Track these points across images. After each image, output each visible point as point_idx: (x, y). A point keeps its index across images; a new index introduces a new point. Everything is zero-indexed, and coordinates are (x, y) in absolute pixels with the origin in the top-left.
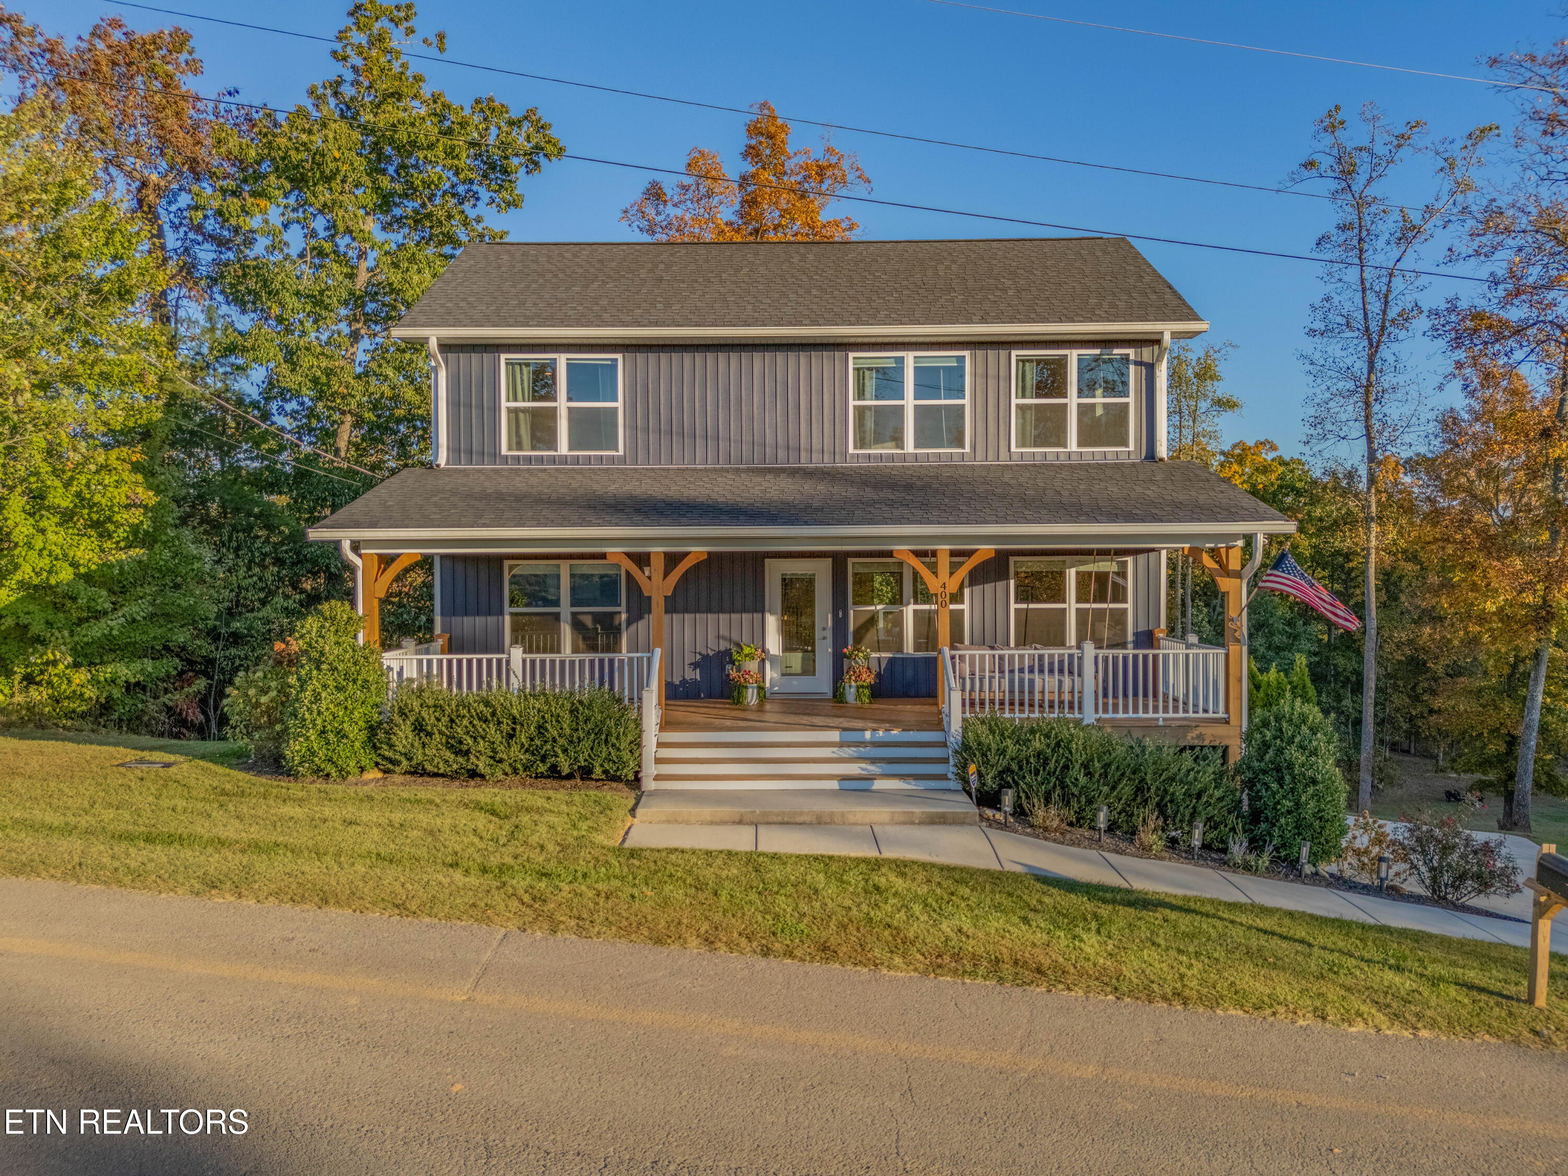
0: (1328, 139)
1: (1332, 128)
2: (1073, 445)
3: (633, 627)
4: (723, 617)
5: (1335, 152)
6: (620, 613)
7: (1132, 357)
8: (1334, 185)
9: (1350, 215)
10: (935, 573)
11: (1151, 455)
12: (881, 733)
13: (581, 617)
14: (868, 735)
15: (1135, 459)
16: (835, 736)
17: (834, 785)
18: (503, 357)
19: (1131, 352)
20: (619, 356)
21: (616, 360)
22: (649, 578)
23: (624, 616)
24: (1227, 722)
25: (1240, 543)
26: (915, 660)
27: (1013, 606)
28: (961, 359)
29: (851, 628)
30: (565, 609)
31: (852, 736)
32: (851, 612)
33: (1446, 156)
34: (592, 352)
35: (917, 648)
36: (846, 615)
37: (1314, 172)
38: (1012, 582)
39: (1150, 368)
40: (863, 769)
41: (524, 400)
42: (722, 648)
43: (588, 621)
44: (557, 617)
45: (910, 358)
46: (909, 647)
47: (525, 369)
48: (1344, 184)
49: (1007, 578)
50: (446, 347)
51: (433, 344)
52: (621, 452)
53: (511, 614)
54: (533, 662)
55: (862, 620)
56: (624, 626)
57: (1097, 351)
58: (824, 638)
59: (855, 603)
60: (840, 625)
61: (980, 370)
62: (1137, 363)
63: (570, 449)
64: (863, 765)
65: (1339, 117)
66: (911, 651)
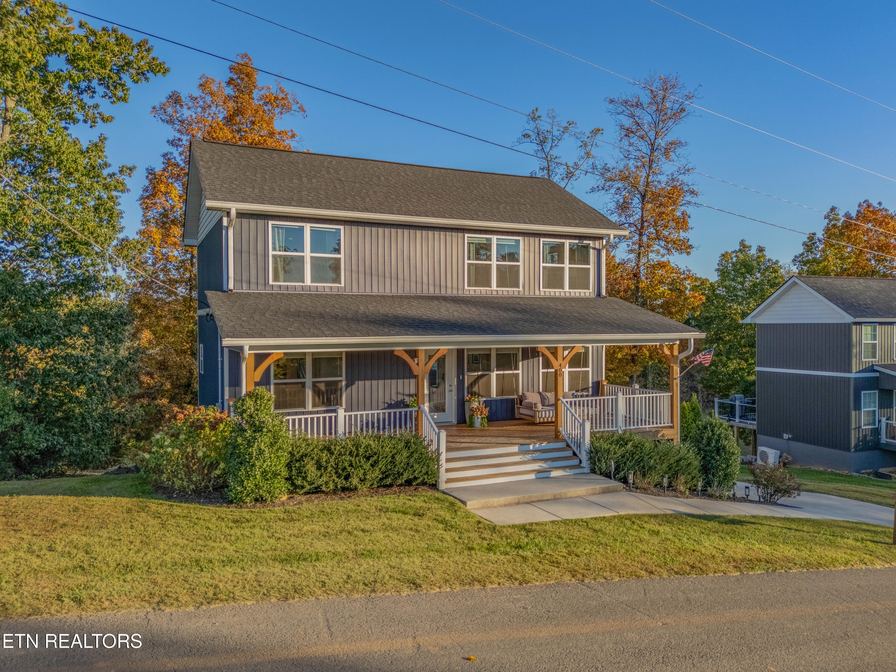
0: (532, 125)
1: (534, 119)
2: (567, 288)
3: (349, 389)
4: (400, 381)
5: (536, 131)
6: (341, 381)
7: (591, 245)
8: (535, 147)
9: (545, 164)
10: (556, 359)
11: (599, 294)
12: (537, 445)
13: (318, 385)
14: (531, 447)
15: (593, 296)
16: (515, 449)
17: (532, 476)
18: (270, 223)
19: (591, 243)
20: (342, 227)
21: (340, 229)
22: (418, 364)
23: (344, 383)
24: (671, 427)
25: (678, 342)
26: (496, 401)
27: (541, 371)
28: (518, 242)
29: (466, 385)
30: (309, 380)
31: (525, 448)
32: (466, 377)
33: (582, 140)
34: (324, 223)
35: (497, 396)
36: (463, 378)
37: (528, 140)
38: (541, 358)
39: (599, 251)
40: (540, 466)
41: (280, 251)
42: (399, 399)
43: (322, 387)
44: (303, 385)
45: (494, 238)
46: (494, 394)
47: (280, 231)
48: (540, 148)
49: (538, 356)
50: (241, 215)
51: (233, 212)
52: (343, 285)
53: (276, 384)
54: (350, 416)
55: (472, 380)
56: (344, 389)
57: (577, 241)
58: (451, 391)
59: (469, 371)
60: (461, 383)
61: (527, 248)
62: (594, 249)
63: (312, 282)
64: (540, 464)
65: (537, 114)
66: (495, 396)
